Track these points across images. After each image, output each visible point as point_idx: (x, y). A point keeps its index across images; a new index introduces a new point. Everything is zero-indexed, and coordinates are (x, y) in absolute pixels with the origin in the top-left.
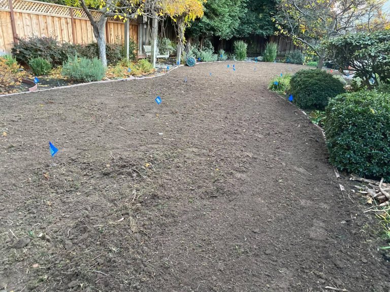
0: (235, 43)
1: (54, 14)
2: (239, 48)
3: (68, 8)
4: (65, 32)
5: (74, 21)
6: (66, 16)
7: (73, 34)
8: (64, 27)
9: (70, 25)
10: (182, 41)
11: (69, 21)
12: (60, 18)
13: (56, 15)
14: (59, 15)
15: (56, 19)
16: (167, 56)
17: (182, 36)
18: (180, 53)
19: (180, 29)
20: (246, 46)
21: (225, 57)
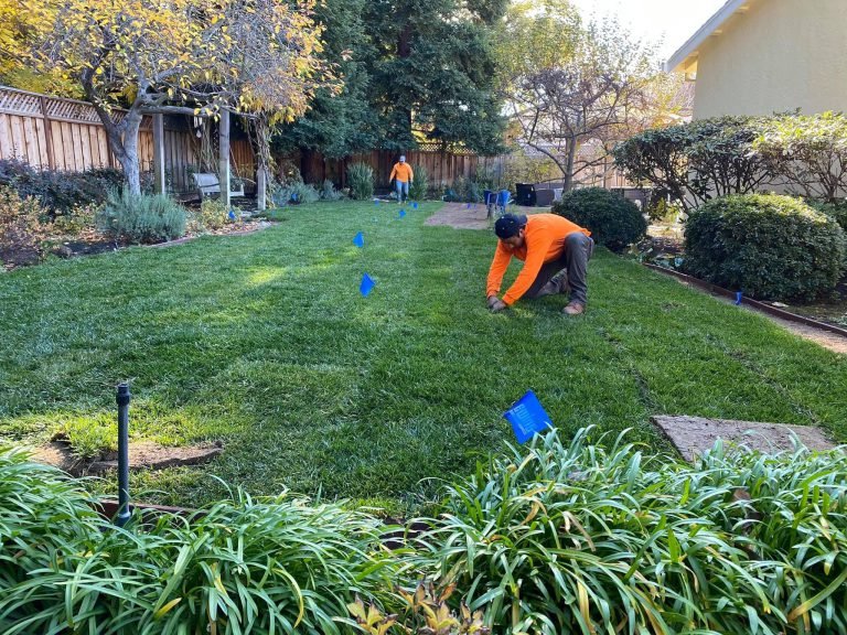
0: (349, 167)
1: (11, 110)
2: (359, 175)
3: (35, 96)
4: (33, 147)
5: (48, 123)
6: (34, 114)
7: (48, 151)
8: (31, 137)
9: (42, 133)
10: (267, 163)
11: (40, 124)
12: (22, 118)
13: (16, 111)
14: (19, 112)
15: (15, 120)
16: (242, 193)
17: (266, 153)
18: (265, 188)
19: (262, 139)
20: (370, 172)
21: (336, 195)
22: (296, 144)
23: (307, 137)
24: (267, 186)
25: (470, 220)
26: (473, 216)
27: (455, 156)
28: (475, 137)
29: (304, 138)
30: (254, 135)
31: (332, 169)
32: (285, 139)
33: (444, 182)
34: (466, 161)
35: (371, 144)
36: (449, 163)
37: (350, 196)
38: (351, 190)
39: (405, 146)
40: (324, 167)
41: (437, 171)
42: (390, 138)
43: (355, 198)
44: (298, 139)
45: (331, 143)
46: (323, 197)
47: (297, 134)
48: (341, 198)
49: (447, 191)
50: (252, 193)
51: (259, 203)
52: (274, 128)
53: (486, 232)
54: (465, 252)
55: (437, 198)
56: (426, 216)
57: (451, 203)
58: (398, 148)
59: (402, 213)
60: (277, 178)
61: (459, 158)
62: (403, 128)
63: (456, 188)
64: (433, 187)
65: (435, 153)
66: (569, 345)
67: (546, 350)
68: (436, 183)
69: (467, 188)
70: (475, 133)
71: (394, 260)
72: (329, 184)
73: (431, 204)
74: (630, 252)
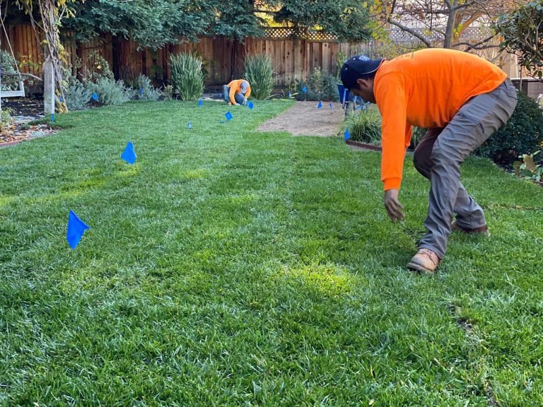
0: (172, 58)
2: (184, 69)
16: (22, 93)
17: (53, 39)
18: (53, 85)
19: (49, 24)
20: (199, 64)
21: (154, 94)
22: (97, 30)
23: (111, 21)
24: (57, 83)
25: (322, 123)
26: (326, 119)
27: (311, 44)
28: (332, 18)
29: (106, 21)
30: (38, 17)
31: (154, 61)
32: (81, 22)
33: (297, 76)
34: (325, 50)
35: (199, 29)
36: (303, 51)
37: (174, 96)
38: (175, 88)
39: (244, 30)
40: (144, 60)
41: (288, 62)
42: (226, 22)
43: (180, 98)
44: (98, 23)
45: (143, 27)
46: (137, 98)
47: (98, 16)
48: (161, 98)
49: (299, 87)
50: (37, 93)
51: (46, 105)
52: (65, 8)
53: (333, 140)
54: (290, 169)
55: (286, 96)
56: (263, 119)
57: (305, 103)
58: (234, 33)
59: (229, 116)
60: (78, 74)
61: (316, 46)
62: (241, 8)
63: (311, 83)
64: (283, 82)
65: (286, 39)
66: (388, 333)
67: (345, 343)
68: (288, 78)
69: (325, 83)
70: (334, 13)
71: (183, 182)
72: (146, 81)
73: (276, 104)
74: (523, 167)
